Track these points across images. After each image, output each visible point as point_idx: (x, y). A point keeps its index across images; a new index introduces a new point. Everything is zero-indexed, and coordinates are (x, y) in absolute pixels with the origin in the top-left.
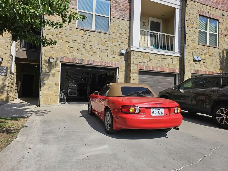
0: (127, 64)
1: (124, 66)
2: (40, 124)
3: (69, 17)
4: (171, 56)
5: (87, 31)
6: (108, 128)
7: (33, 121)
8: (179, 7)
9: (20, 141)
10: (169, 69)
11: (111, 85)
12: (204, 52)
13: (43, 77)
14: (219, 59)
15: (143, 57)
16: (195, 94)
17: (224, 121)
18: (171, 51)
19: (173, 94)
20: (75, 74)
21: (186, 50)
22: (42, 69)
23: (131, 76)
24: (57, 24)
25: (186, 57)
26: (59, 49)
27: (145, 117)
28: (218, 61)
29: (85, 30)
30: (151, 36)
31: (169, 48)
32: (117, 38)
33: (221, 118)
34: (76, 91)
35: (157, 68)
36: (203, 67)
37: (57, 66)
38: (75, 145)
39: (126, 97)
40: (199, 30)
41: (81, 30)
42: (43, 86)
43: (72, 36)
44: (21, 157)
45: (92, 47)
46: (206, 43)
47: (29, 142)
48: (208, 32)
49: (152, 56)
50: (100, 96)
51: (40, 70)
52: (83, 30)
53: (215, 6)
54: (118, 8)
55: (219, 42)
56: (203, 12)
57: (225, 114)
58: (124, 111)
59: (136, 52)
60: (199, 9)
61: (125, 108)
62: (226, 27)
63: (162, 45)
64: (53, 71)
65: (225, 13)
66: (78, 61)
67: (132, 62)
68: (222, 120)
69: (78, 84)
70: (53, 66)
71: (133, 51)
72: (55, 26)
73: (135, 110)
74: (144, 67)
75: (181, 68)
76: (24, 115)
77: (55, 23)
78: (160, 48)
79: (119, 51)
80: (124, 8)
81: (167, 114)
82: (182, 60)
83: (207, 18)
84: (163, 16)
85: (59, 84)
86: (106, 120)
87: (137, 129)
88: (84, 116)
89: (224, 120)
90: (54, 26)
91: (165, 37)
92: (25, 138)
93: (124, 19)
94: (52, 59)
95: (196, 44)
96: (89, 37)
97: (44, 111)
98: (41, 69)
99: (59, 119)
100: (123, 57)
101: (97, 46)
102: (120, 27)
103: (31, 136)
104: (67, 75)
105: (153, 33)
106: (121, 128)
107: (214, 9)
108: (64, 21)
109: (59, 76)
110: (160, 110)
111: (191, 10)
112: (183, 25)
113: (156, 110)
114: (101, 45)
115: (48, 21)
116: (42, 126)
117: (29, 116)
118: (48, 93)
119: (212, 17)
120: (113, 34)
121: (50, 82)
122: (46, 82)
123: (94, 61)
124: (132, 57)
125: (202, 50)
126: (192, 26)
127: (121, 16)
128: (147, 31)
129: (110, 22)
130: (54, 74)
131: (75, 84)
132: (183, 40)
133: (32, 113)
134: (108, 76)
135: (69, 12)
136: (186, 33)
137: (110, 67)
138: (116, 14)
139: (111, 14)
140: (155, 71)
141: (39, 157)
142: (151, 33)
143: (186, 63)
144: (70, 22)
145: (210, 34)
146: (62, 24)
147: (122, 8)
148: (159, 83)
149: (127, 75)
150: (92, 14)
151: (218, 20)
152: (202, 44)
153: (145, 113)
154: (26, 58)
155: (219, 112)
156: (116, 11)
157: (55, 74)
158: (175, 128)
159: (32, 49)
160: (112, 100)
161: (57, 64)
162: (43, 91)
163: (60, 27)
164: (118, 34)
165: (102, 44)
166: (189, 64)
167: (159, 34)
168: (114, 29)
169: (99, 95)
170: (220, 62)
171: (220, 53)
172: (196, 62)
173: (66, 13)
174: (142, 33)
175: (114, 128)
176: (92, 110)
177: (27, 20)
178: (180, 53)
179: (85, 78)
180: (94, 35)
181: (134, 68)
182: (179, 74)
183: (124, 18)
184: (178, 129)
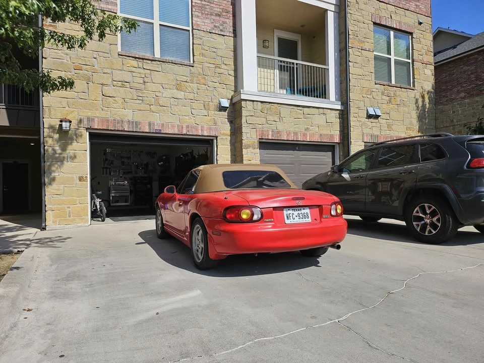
0: (234, 128)
1: (229, 132)
2: (49, 262)
3: (99, 24)
4: (323, 108)
5: (143, 59)
6: (200, 257)
7: (33, 257)
8: (332, 8)
9: (4, 296)
10: (321, 135)
11: (201, 170)
12: (387, 98)
13: (48, 164)
14: (415, 112)
15: (265, 112)
16: (372, 180)
17: (429, 228)
18: (323, 98)
19: (329, 184)
20: (122, 157)
21: (352, 96)
22: (46, 147)
23: (243, 152)
24: (73, 38)
25: (353, 110)
26: (82, 100)
27: (274, 227)
28: (414, 115)
29: (139, 58)
30: (281, 68)
31: (317, 93)
32: (209, 74)
33: (423, 222)
34: (129, 194)
35: (296, 134)
36: (386, 129)
37: (80, 138)
38: (129, 295)
39: (235, 192)
40: (375, 53)
41: (131, 58)
42: (50, 184)
43: (108, 71)
44: (9, 327)
45: (157, 94)
46: (390, 81)
47: (26, 298)
48: (393, 57)
49: (284, 111)
50: (178, 196)
51: (42, 150)
52: (134, 59)
53: (403, 4)
54: (208, 10)
55: (414, 78)
56: (380, 17)
57: (430, 214)
58: (231, 218)
59: (251, 103)
60: (373, 10)
61: (231, 212)
62: (426, 48)
63: (303, 87)
64: (70, 150)
65: (422, 19)
66: (127, 126)
67: (244, 125)
68: (424, 227)
69: (131, 179)
70: (72, 139)
71: (246, 100)
72: (68, 43)
73: (253, 215)
74: (270, 133)
75: (344, 133)
76: (11, 249)
77: (67, 38)
78: (300, 94)
79: (216, 102)
80: (221, 10)
81: (316, 220)
82: (344, 116)
83: (389, 29)
84: (302, 26)
85: (86, 177)
86: (195, 243)
87: (258, 253)
88: (147, 241)
89: (428, 226)
90: (65, 43)
91: (308, 70)
92: (16, 289)
93: (222, 33)
94: (68, 124)
95: (369, 82)
96: (149, 73)
97: (56, 237)
98: (42, 146)
99: (91, 251)
100: (226, 113)
101: (168, 93)
102: (215, 50)
103: (29, 287)
104: (106, 160)
105: (284, 62)
106: (226, 253)
107: (401, 12)
108: (89, 33)
109: (86, 159)
110: (303, 211)
111: (356, 13)
112: (343, 44)
113: (294, 212)
114: (175, 91)
115: (51, 32)
116: (54, 267)
117: (23, 249)
118: (64, 198)
119: (398, 28)
120: (201, 66)
121: (66, 175)
122: (56, 174)
123: (163, 125)
124: (244, 113)
125: (383, 94)
126: (361, 45)
127: (215, 26)
128: (272, 57)
129: (193, 39)
130: (75, 157)
131: (125, 179)
132: (345, 75)
133: (28, 242)
134: (197, 157)
135: (98, 15)
136: (349, 61)
137: (199, 136)
138: (205, 24)
139: (194, 22)
140: (292, 140)
141: (49, 324)
142: (280, 64)
143: (353, 121)
144: (102, 36)
145: (397, 62)
146: (83, 40)
147: (216, 9)
148: (302, 165)
149: (235, 151)
150: (153, 24)
151: (411, 34)
152: (382, 82)
153: (272, 220)
154: (7, 124)
155: (417, 212)
156: (204, 16)
157: (78, 157)
158: (333, 246)
159: (20, 105)
160: (204, 200)
161: (80, 134)
162: (51, 195)
163: (81, 46)
164: (212, 66)
165: (179, 87)
166: (358, 124)
167: (297, 64)
168: (203, 55)
169: (176, 194)
170: (418, 117)
171: (417, 100)
172: (372, 120)
173: (93, 17)
174: (262, 63)
175: (212, 256)
176: (163, 228)
177: (4, 30)
178: (340, 102)
179: (147, 165)
180: (160, 68)
181: (249, 136)
182: (341, 145)
183: (221, 30)
184: (338, 247)
